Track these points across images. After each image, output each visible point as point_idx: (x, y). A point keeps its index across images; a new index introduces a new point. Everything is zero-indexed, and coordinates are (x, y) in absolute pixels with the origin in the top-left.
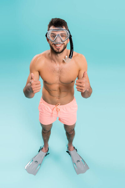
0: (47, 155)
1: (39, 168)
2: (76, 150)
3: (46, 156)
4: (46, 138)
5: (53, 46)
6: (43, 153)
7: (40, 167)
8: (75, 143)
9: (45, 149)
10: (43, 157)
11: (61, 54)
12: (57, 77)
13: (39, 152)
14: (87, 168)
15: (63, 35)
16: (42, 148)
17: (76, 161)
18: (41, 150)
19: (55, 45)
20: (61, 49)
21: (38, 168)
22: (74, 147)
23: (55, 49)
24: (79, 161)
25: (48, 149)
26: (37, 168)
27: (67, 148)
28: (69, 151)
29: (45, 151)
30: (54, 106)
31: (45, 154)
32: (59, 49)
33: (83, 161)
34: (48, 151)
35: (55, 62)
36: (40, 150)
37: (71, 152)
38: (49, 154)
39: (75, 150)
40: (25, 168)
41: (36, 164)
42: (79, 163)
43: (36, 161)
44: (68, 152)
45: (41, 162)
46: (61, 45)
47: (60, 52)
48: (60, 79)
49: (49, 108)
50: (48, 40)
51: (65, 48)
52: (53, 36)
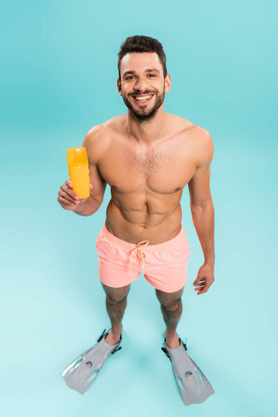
0: (117, 352)
1: (95, 378)
2: (185, 345)
3: (113, 353)
4: (115, 315)
5: (131, 100)
6: (107, 345)
7: (96, 376)
8: (181, 330)
9: (113, 338)
10: (107, 353)
12: (142, 175)
13: (99, 341)
14: (209, 390)
15: (152, 73)
16: (107, 334)
17: (182, 372)
18: (104, 338)
19: (135, 97)
20: (151, 105)
21: (91, 378)
22: (180, 340)
23: (136, 107)
24: (191, 373)
25: (121, 338)
26: (88, 378)
27: (163, 341)
28: (168, 349)
29: (112, 341)
30: (133, 246)
31: (112, 348)
32: (145, 107)
33: (199, 372)
34: (119, 342)
36: (101, 338)
37: (173, 351)
38: (120, 348)
39: (182, 346)
40: (63, 375)
41: (88, 370)
42: (190, 377)
43: (90, 363)
44: (164, 350)
45: (99, 366)
46: (148, 97)
47: (147, 113)
48: (148, 180)
49: (120, 249)
50: (120, 88)
51: (159, 103)
52: (131, 78)
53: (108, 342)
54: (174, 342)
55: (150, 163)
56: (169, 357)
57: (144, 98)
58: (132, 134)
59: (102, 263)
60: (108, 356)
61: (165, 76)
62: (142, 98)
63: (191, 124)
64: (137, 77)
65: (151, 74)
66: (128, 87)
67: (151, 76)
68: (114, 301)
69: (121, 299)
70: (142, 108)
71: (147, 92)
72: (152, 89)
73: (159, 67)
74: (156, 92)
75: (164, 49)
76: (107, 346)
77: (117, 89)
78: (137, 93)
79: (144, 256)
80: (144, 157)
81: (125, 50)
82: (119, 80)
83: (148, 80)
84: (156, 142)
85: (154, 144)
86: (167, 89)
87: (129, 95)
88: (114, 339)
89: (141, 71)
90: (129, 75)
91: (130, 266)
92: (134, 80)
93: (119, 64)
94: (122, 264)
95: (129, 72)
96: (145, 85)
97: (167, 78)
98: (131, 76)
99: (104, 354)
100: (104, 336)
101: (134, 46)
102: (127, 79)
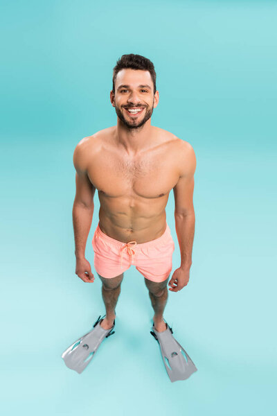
0: (111, 336)
1: (91, 360)
2: (171, 329)
3: (107, 337)
4: (109, 302)
5: (124, 111)
7: (92, 358)
8: (167, 315)
10: (101, 337)
11: (139, 129)
12: (128, 181)
13: (94, 326)
14: (192, 369)
15: (144, 88)
16: (102, 320)
17: (169, 354)
18: (99, 324)
19: (127, 109)
20: (141, 117)
21: (88, 359)
22: (167, 325)
23: (127, 118)
24: (177, 354)
25: (114, 324)
26: (85, 359)
27: (152, 326)
28: (156, 332)
31: (106, 332)
32: (136, 118)
33: (183, 353)
34: (113, 327)
35: (126, 148)
36: (97, 323)
37: (161, 335)
38: (114, 332)
39: (168, 330)
40: (63, 356)
41: (85, 351)
42: (176, 357)
43: (87, 345)
44: (153, 334)
45: (95, 348)
46: (139, 110)
47: (137, 125)
48: (134, 186)
49: (111, 246)
50: (113, 100)
51: (148, 116)
52: (125, 91)
53: (102, 327)
54: (161, 326)
55: (137, 169)
56: (157, 339)
57: (136, 110)
58: (121, 142)
59: (97, 257)
60: (103, 340)
61: (154, 93)
62: (134, 111)
63: (175, 138)
64: (131, 91)
65: (143, 90)
66: (122, 99)
67: (142, 91)
68: (109, 288)
69: (115, 287)
70: (133, 119)
71: (139, 105)
72: (143, 103)
73: (151, 84)
74: (147, 106)
75: (155, 69)
76: (102, 330)
77: (110, 100)
78: (129, 106)
79: (134, 253)
80: (131, 164)
81: (121, 65)
82: (113, 92)
83: (141, 95)
84: (142, 151)
85: (140, 152)
86: (155, 105)
87: (122, 106)
88: (108, 324)
89: (135, 86)
90: (124, 89)
91: (122, 260)
92: (128, 94)
93: (114, 78)
94: (114, 259)
95: (124, 86)
96: (138, 98)
97: (156, 94)
98: (125, 89)
99: (99, 338)
100: (99, 322)
101: (130, 63)
102: (121, 92)
